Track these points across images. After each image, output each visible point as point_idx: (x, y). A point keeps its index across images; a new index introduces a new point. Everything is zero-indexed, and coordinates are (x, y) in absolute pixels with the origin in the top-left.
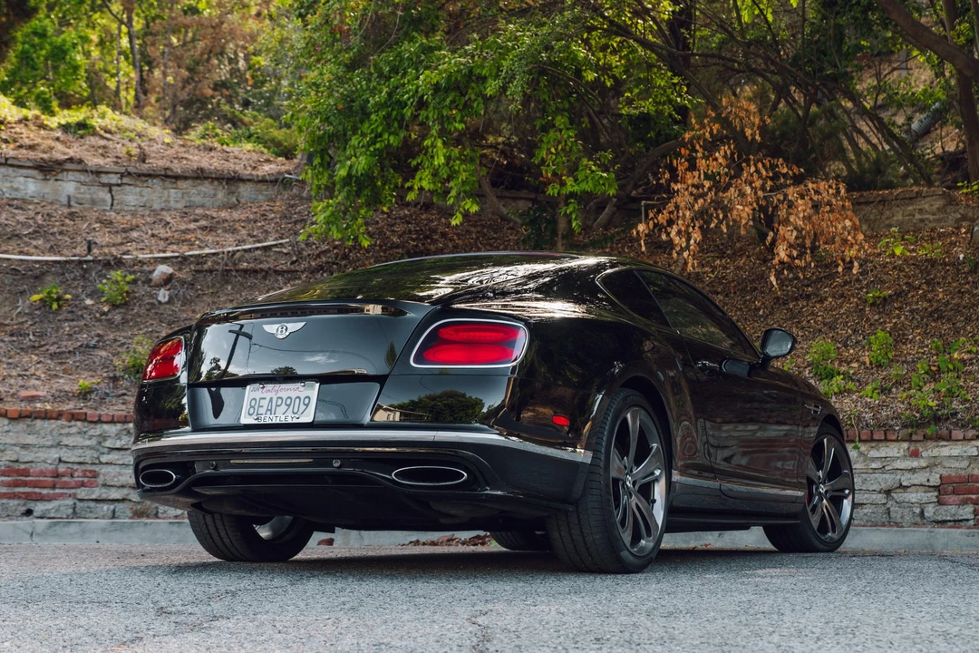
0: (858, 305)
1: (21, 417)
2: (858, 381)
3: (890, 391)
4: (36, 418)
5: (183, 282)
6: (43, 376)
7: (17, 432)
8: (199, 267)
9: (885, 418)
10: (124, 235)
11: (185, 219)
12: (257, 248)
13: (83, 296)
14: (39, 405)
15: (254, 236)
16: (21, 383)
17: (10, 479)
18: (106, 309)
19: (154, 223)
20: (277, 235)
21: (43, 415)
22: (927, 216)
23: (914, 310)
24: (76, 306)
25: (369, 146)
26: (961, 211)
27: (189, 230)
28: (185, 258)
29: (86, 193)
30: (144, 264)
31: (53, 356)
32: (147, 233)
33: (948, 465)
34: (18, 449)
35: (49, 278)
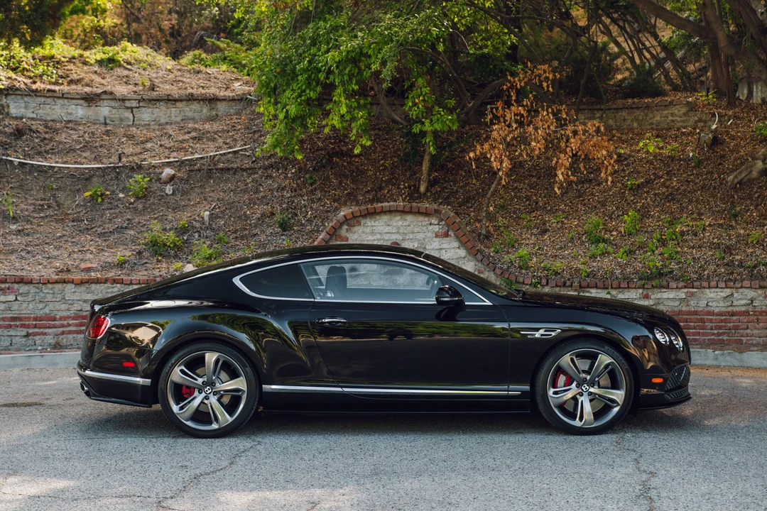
0: (621, 189)
1: (82, 283)
2: (616, 245)
3: (635, 253)
4: (91, 283)
5: (181, 179)
6: (94, 250)
7: (80, 292)
8: (192, 168)
9: (628, 273)
10: (142, 146)
11: (182, 131)
12: (229, 153)
13: (118, 192)
14: (93, 274)
15: (226, 144)
16: (81, 256)
17: (77, 321)
18: (132, 200)
19: (162, 136)
20: (242, 143)
21: (96, 281)
22: (677, 118)
23: (657, 194)
24: (113, 198)
25: (297, 98)
26: (698, 115)
27: (184, 140)
28: (182, 162)
29: (116, 114)
30: (156, 167)
31: (100, 235)
32: (157, 144)
33: (667, 304)
34: (81, 303)
35: (95, 179)
